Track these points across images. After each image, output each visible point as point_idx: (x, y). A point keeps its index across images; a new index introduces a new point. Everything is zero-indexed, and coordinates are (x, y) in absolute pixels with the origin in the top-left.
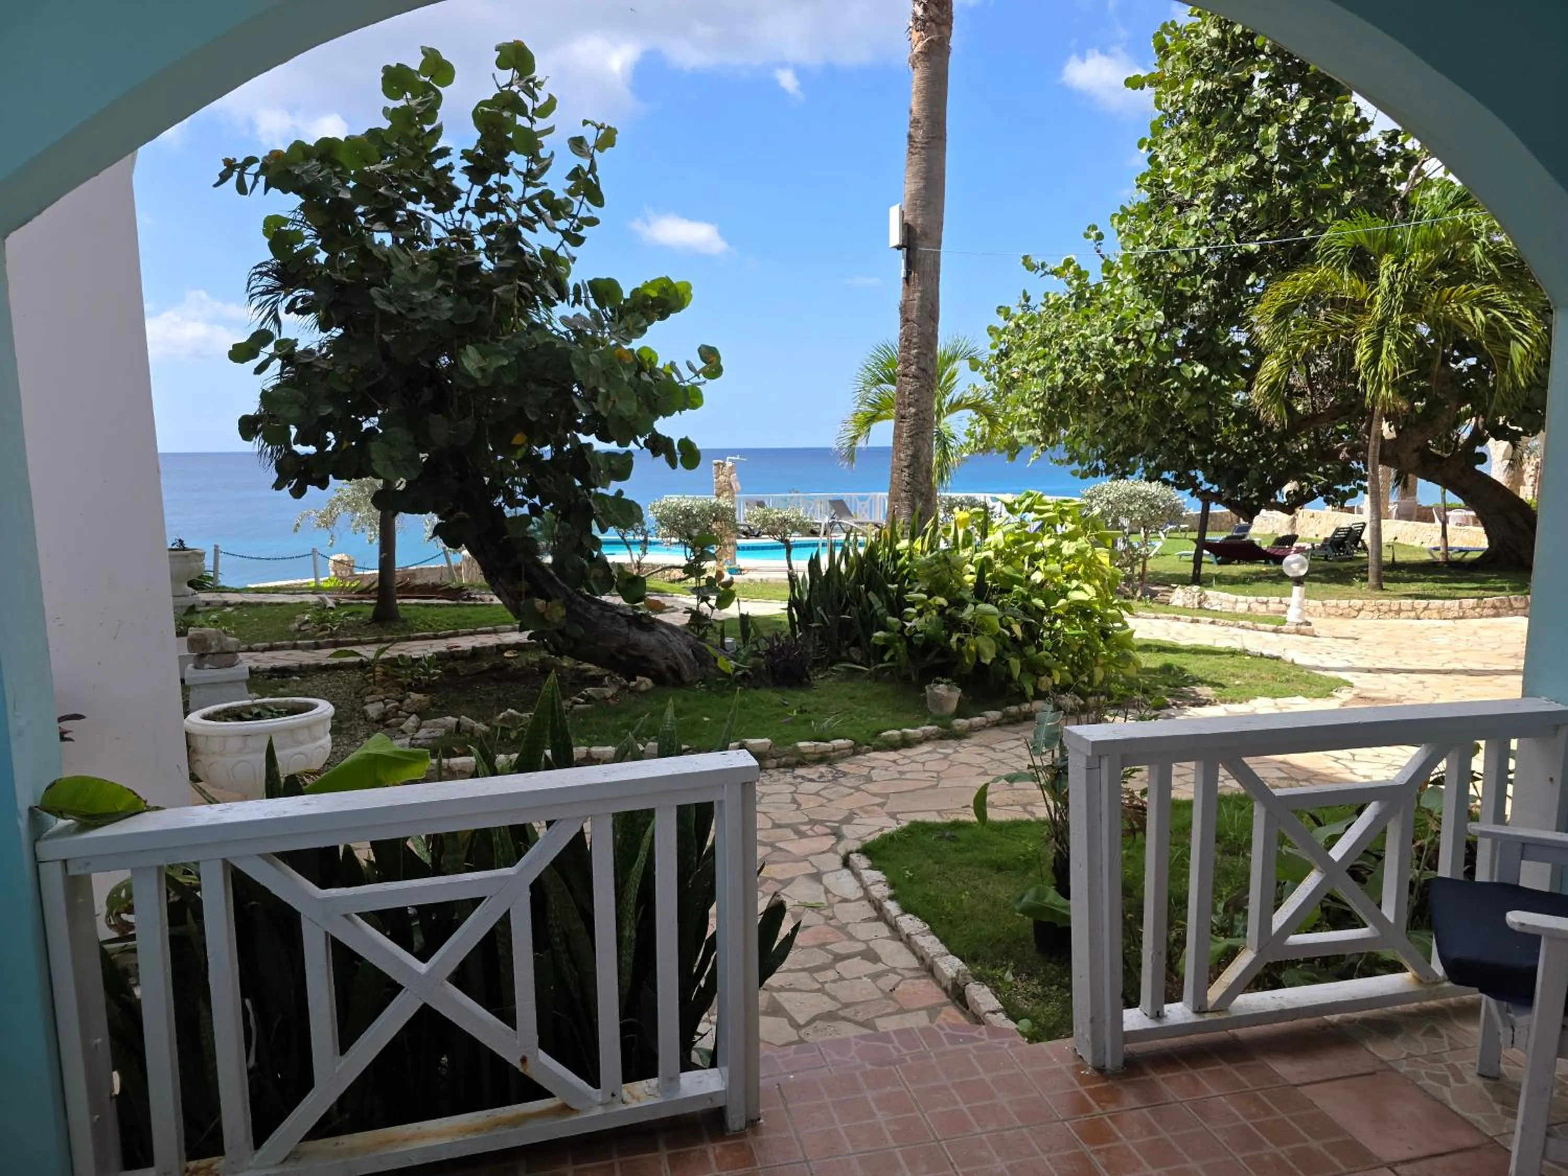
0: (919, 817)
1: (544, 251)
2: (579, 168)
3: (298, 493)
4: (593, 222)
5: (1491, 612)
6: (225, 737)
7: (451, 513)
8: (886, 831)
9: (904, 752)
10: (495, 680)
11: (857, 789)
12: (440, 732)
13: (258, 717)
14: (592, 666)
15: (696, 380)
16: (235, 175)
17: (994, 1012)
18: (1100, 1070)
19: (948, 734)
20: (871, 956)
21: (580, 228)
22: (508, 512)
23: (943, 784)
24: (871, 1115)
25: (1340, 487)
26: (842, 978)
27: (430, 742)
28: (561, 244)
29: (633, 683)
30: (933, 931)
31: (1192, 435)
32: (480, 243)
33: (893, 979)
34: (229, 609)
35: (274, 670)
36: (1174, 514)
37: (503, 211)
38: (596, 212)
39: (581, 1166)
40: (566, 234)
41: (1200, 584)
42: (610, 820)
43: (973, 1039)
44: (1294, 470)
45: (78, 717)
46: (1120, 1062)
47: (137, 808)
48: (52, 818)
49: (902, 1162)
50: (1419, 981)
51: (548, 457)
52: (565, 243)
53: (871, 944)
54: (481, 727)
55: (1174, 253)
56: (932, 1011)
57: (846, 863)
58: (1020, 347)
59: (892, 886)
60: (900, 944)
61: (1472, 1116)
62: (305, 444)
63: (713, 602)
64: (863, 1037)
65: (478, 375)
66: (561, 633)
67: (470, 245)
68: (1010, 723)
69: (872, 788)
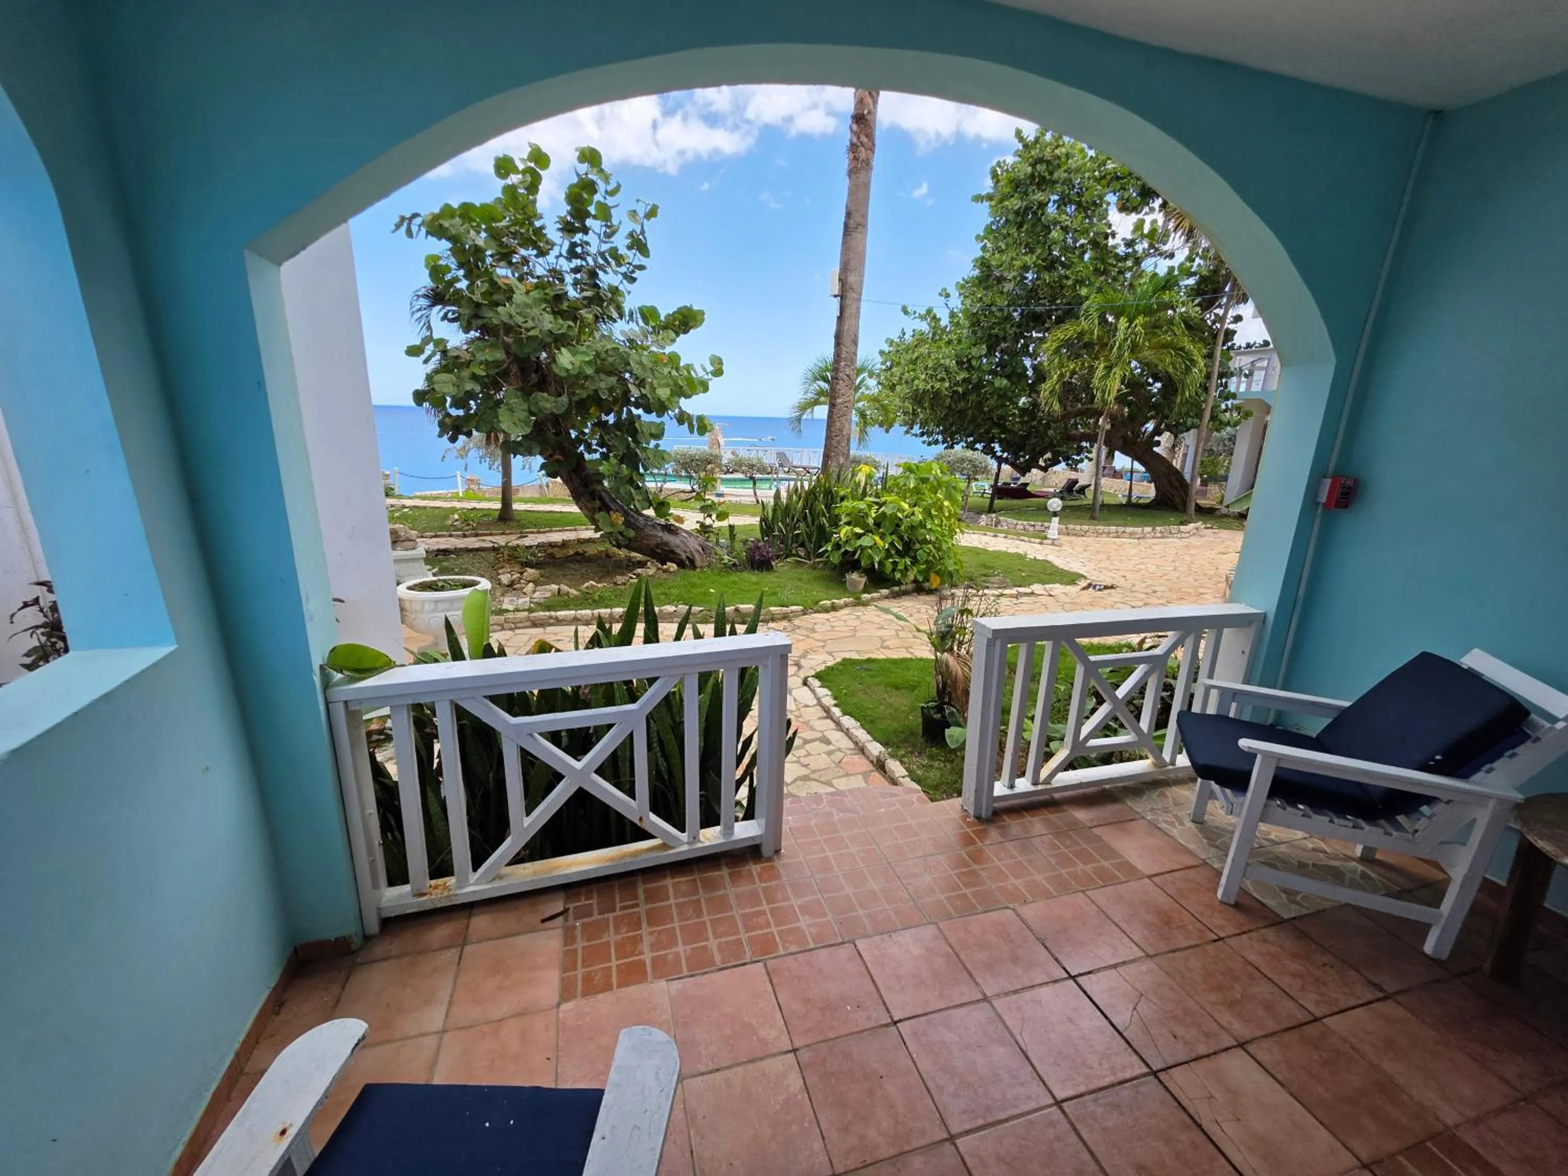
0: (848, 656)
1: (610, 286)
2: (634, 231)
3: (453, 439)
4: (641, 268)
5: (1159, 535)
6: (423, 602)
7: (551, 456)
8: (829, 664)
9: (833, 613)
10: (578, 561)
11: (808, 637)
12: (548, 594)
13: (442, 589)
14: (638, 555)
15: (706, 377)
16: (405, 224)
17: (903, 777)
18: (978, 818)
19: (859, 603)
20: (826, 741)
21: (633, 272)
22: (587, 456)
23: (859, 634)
24: (847, 847)
25: (1075, 457)
26: (809, 754)
27: (542, 600)
28: (621, 282)
29: (665, 567)
30: (863, 726)
31: (994, 423)
32: (569, 279)
33: (839, 755)
34: (406, 510)
35: (438, 550)
36: (985, 470)
37: (584, 259)
38: (643, 261)
39: (676, 880)
40: (625, 275)
41: (994, 512)
42: (697, 676)
43: (896, 795)
44: (1050, 447)
45: (342, 601)
46: (990, 813)
47: (389, 665)
48: (335, 673)
49: (869, 877)
50: (1155, 765)
51: (611, 422)
52: (625, 281)
53: (825, 733)
54: (573, 592)
55: (994, 309)
56: (865, 775)
57: (805, 683)
58: (898, 364)
59: (835, 698)
60: (840, 733)
61: (1191, 846)
62: (458, 408)
63: (714, 517)
64: (831, 794)
65: (570, 367)
66: (621, 533)
67: (562, 280)
68: (894, 597)
69: (815, 635)
